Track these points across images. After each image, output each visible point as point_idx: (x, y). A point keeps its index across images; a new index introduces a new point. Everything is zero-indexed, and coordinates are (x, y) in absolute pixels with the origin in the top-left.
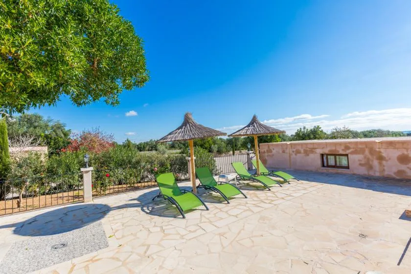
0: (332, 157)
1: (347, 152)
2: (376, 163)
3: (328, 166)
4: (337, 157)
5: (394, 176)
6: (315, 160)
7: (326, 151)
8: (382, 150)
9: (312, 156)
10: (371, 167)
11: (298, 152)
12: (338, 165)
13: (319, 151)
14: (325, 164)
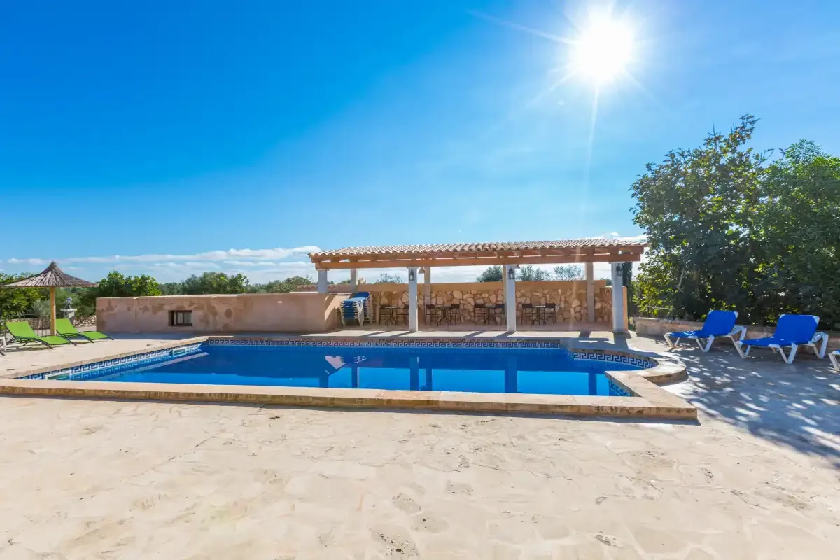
0: (182, 314)
1: (192, 308)
2: (211, 318)
3: (178, 325)
4: (185, 314)
5: (222, 330)
6: (164, 317)
7: (174, 308)
8: (216, 306)
9: (160, 313)
10: (208, 322)
11: (146, 309)
12: (185, 322)
13: (168, 308)
14: (175, 323)
